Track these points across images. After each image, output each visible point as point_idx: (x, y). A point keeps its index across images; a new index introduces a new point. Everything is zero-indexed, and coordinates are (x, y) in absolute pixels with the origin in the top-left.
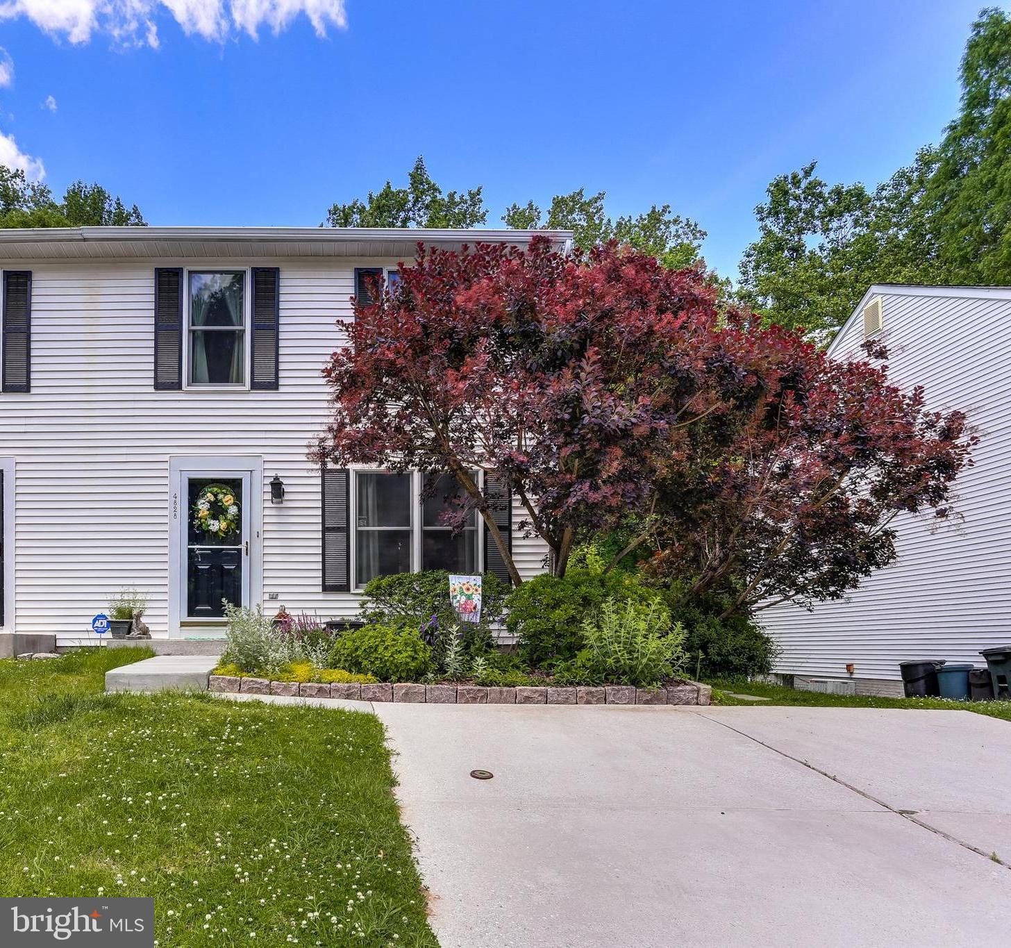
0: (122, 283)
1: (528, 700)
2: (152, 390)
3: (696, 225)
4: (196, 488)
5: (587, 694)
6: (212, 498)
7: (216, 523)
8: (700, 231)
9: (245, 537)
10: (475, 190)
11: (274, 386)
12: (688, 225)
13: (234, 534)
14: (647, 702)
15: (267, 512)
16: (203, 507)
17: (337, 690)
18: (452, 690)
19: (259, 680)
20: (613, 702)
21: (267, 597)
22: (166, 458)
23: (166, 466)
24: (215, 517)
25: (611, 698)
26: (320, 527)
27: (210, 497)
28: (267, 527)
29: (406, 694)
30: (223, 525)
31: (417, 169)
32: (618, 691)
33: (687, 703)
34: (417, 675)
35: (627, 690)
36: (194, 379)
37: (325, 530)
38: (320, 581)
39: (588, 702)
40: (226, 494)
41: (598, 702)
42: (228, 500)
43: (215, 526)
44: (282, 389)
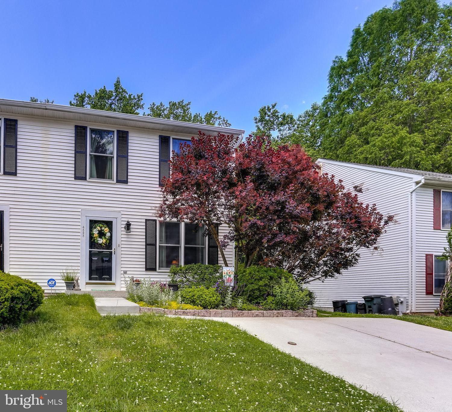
0: (61, 130)
1: (257, 316)
2: (73, 179)
4: (93, 223)
5: (277, 313)
6: (100, 229)
7: (101, 240)
9: (114, 247)
11: (126, 182)
13: (109, 245)
14: (297, 316)
15: (123, 236)
16: (95, 232)
17: (190, 313)
18: (231, 312)
19: (160, 309)
21: (122, 272)
22: (80, 210)
23: (79, 214)
24: (100, 237)
25: (284, 315)
26: (144, 244)
27: (99, 228)
28: (123, 243)
29: (215, 314)
30: (104, 241)
31: (117, 82)
32: (287, 312)
33: (309, 317)
35: (290, 312)
36: (91, 176)
37: (147, 245)
38: (144, 266)
39: (277, 317)
40: (105, 227)
41: (280, 316)
42: (106, 230)
43: (101, 241)
44: (129, 184)
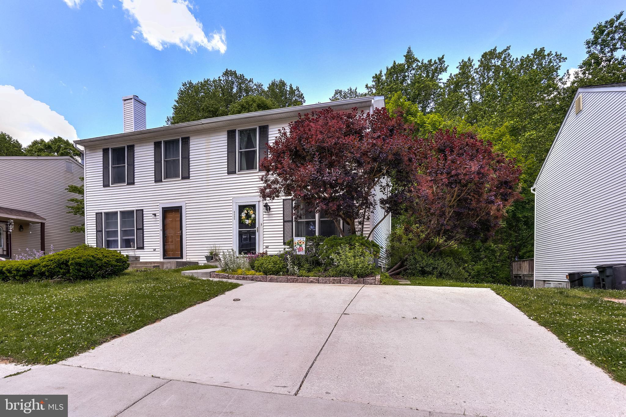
0: (217, 137)
1: (312, 282)
2: (227, 174)
3: (561, 55)
4: (241, 208)
5: (333, 280)
6: (246, 212)
7: (247, 221)
8: (563, 58)
9: (257, 226)
10: (441, 57)
12: (556, 55)
13: (253, 225)
14: (355, 283)
15: (265, 216)
16: (243, 215)
17: (249, 278)
18: (286, 278)
19: (225, 274)
20: (343, 283)
21: (265, 247)
22: (231, 198)
23: (231, 201)
24: (248, 219)
25: (342, 282)
26: (282, 221)
27: (246, 211)
28: (265, 222)
29: (270, 279)
30: (250, 221)
31: (408, 52)
32: (345, 279)
33: (371, 284)
34: (277, 273)
35: (348, 279)
36: (241, 169)
37: (284, 222)
38: (282, 241)
39: (333, 283)
40: (251, 210)
41: (337, 283)
42: (251, 212)
43: (248, 222)
